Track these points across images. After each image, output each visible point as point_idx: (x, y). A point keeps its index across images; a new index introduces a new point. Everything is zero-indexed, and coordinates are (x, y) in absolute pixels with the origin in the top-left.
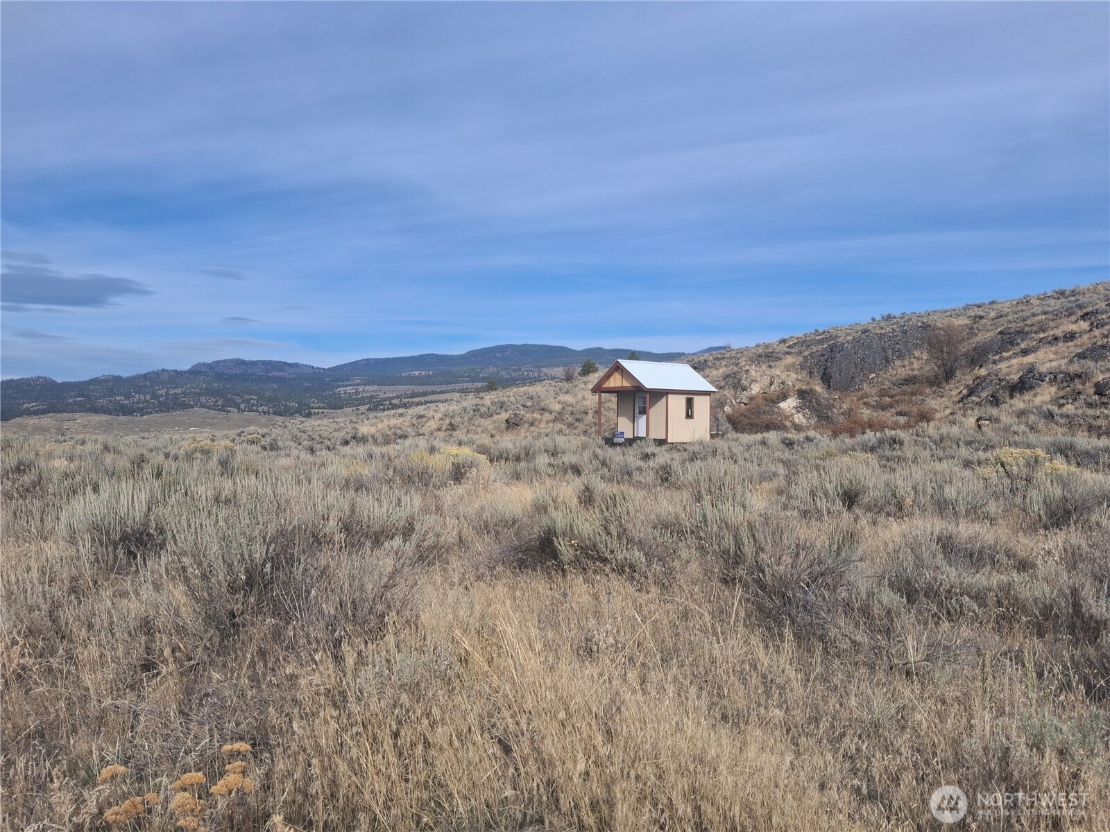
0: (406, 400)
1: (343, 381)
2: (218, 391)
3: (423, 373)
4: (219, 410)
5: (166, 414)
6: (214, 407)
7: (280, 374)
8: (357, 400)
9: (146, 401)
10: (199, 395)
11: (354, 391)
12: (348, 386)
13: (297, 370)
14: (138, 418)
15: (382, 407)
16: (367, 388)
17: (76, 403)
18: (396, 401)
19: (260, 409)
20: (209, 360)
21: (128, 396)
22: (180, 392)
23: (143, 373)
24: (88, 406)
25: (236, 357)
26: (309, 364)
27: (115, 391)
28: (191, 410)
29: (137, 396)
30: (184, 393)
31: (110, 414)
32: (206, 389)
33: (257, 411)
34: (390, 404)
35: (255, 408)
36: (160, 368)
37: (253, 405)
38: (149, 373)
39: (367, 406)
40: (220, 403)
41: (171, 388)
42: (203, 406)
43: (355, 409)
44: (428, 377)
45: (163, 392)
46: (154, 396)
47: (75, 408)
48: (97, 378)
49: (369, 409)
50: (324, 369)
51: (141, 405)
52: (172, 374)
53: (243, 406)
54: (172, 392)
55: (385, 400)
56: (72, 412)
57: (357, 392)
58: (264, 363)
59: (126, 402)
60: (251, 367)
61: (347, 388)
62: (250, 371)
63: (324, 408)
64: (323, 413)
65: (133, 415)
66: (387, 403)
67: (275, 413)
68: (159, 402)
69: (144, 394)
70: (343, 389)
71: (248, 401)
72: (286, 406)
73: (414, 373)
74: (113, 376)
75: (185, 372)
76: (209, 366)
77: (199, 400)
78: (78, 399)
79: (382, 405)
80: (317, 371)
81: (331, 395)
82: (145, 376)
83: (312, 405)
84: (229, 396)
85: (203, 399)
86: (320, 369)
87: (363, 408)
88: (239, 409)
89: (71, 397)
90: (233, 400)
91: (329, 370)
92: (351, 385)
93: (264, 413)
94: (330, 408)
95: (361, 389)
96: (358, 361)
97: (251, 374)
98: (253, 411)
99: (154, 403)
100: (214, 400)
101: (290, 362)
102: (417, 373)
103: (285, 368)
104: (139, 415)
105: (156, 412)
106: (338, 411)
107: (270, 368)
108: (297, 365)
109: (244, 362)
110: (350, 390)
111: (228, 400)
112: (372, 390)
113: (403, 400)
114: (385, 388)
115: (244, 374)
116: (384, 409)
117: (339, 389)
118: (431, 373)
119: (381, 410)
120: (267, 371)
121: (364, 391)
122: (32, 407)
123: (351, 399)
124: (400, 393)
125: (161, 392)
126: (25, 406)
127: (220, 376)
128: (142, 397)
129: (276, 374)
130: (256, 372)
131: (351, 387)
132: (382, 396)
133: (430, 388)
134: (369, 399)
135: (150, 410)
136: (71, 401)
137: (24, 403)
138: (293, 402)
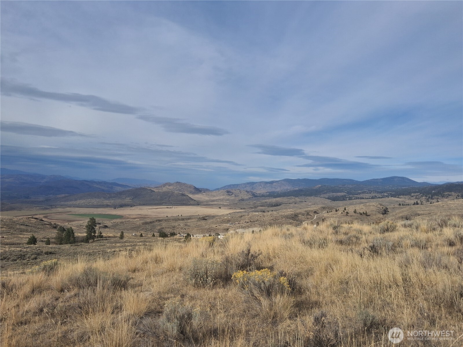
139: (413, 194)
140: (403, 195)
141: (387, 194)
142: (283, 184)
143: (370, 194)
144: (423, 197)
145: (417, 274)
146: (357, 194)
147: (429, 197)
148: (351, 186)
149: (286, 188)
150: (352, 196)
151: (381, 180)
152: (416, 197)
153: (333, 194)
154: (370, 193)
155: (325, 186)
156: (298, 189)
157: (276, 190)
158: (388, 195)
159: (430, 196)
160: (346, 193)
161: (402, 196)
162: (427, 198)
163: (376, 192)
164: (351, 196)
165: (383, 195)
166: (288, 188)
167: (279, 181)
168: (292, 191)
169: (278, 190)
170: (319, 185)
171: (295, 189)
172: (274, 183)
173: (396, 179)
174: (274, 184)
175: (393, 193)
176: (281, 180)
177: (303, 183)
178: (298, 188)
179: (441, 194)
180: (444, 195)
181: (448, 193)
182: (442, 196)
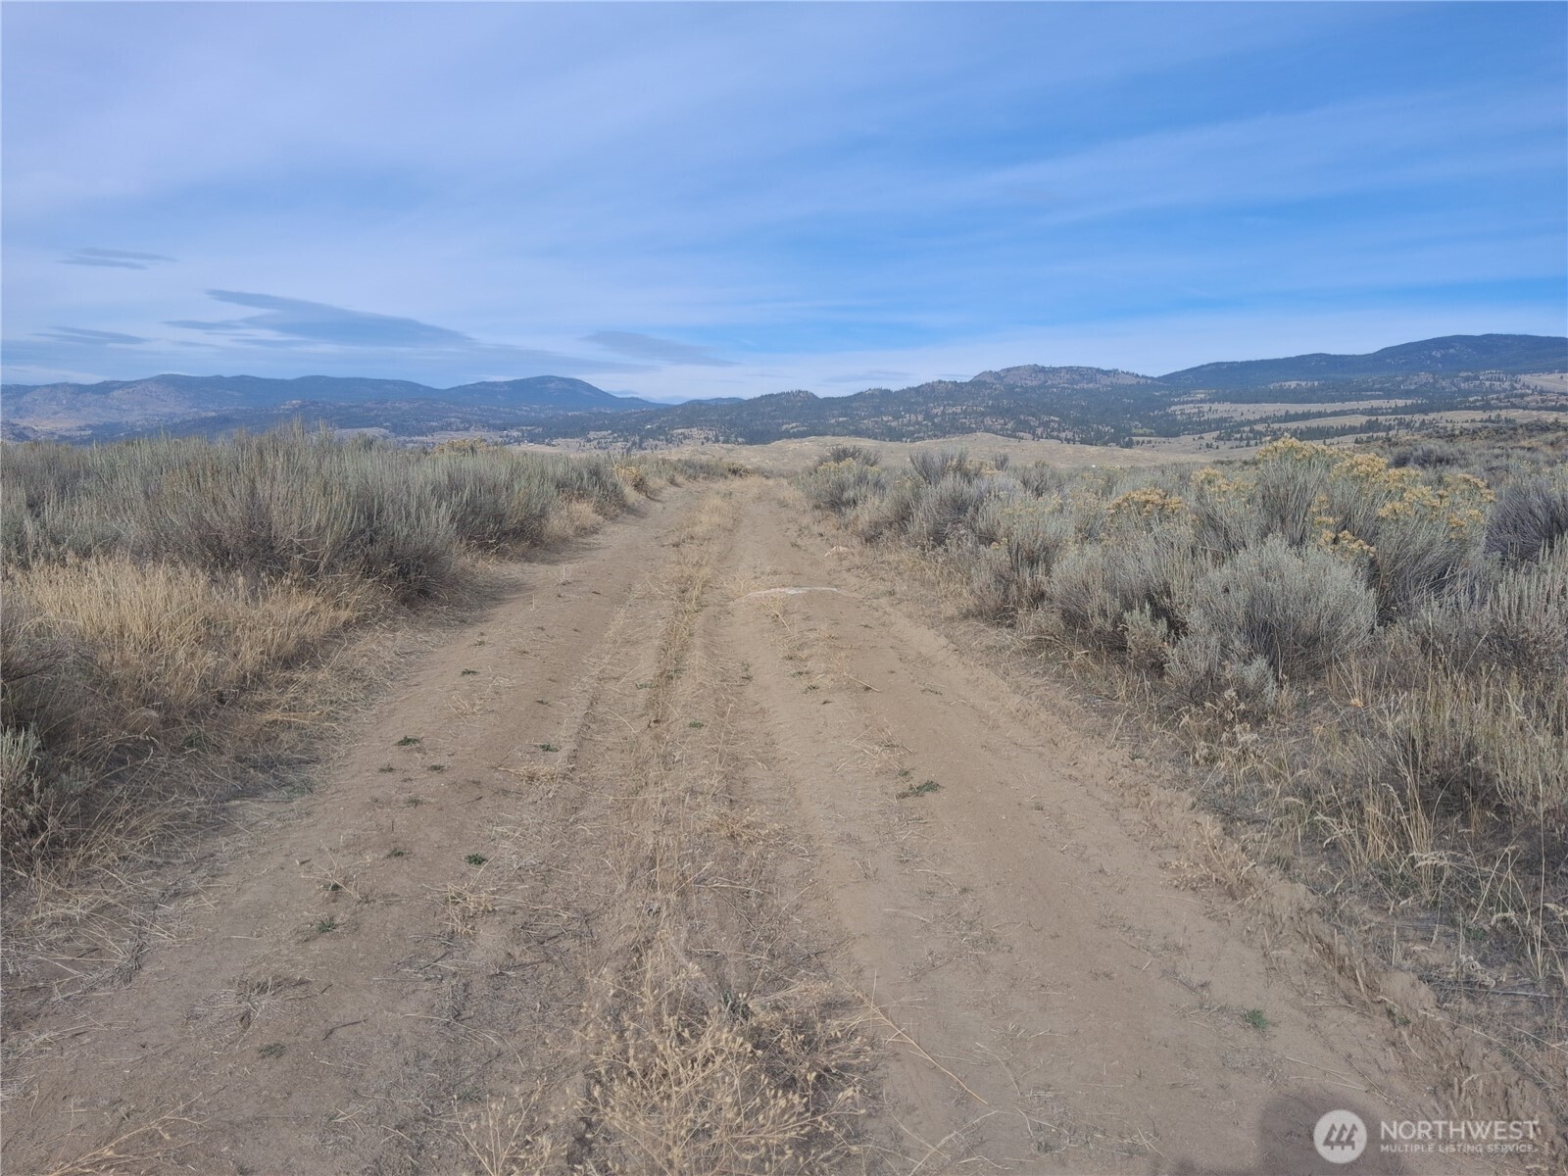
0: (1276, 426)
1: (1179, 396)
2: (1008, 411)
3: (1304, 384)
4: (1009, 436)
5: (941, 440)
6: (1002, 432)
7: (1091, 386)
8: (1200, 423)
9: (918, 423)
10: (983, 414)
11: (1196, 410)
12: (1187, 402)
13: (1114, 380)
14: (909, 445)
15: (1239, 436)
16: (1215, 406)
17: (839, 424)
18: (1259, 427)
19: (1063, 435)
20: (997, 368)
21: (896, 416)
22: (959, 411)
23: (916, 386)
24: (852, 427)
25: (1032, 363)
26: (1131, 371)
27: (883, 409)
28: (973, 436)
29: (907, 416)
30: (964, 412)
31: (876, 439)
32: (992, 406)
33: (1058, 438)
34: (1252, 431)
35: (1055, 434)
36: (936, 379)
37: (1053, 430)
38: (922, 386)
39: (1216, 434)
40: (1009, 426)
41: (949, 405)
42: (987, 430)
43: (1196, 437)
44: (1312, 390)
45: (939, 411)
46: (928, 416)
47: (838, 429)
48: (861, 393)
49: (1219, 438)
50: (1152, 378)
51: (911, 428)
52: (950, 386)
53: (1039, 431)
54: (950, 411)
55: (1243, 424)
56: (834, 435)
57: (1199, 412)
58: (1070, 370)
59: (894, 424)
60: (1051, 375)
61: (1185, 406)
62: (1050, 382)
63: (1151, 435)
64: (1149, 442)
65: (902, 441)
66: (1247, 429)
67: (1083, 442)
68: (934, 424)
69: (916, 413)
70: (1179, 407)
71: (1046, 425)
72: (1098, 431)
73: (1287, 384)
74: (880, 390)
75: (966, 384)
76: (997, 375)
77: (982, 422)
78: (841, 419)
79: (1239, 432)
80: (1142, 381)
81: (1162, 416)
82: (917, 390)
83: (1134, 431)
84: (1022, 417)
85: (988, 421)
86: (1147, 378)
87: (1209, 437)
88: (1034, 434)
89: (834, 417)
90: (1027, 422)
91: (1159, 379)
92: (1192, 402)
93: (1068, 441)
94: (1159, 434)
95: (1206, 407)
96: (1203, 366)
97: (1053, 386)
98: (1053, 437)
99: (927, 426)
100: (1002, 421)
101: (1106, 368)
102: (1293, 384)
103: (1098, 376)
104: (909, 440)
105: (929, 436)
106: (1171, 440)
107: (1077, 377)
108: (1115, 372)
109: (1043, 370)
110: (1189, 409)
111: (1020, 422)
112: (1222, 409)
113: (1271, 426)
114: (1244, 407)
115: (1040, 387)
116: (1241, 439)
117: (1173, 408)
118: (1316, 383)
119: (1236, 439)
120: (1073, 382)
121: (1210, 410)
122: (792, 428)
123: (1191, 423)
124: (1267, 414)
125: (936, 411)
126: (784, 427)
127: (1010, 389)
128: (913, 417)
129: (1086, 386)
130: (1059, 384)
131: (1192, 405)
132: (1238, 419)
133: (1315, 408)
134: (1218, 423)
135: (922, 435)
136: (833, 421)
137: (783, 424)
138: (1107, 426)
139: (592, 435)
140: (565, 435)
141: (520, 434)
142: (153, 394)
143: (463, 432)
144: (617, 442)
146: (422, 434)
147: (634, 444)
148: (406, 406)
149: (166, 410)
150: (407, 439)
151: (506, 388)
152: (599, 443)
153: (344, 431)
154: (467, 429)
155: (314, 403)
156: (214, 414)
157: (125, 419)
158: (523, 436)
159: (637, 439)
160: (386, 428)
161: (560, 441)
162: (629, 445)
163: (484, 427)
164: (402, 438)
165: (507, 436)
166: (179, 408)
167: (136, 382)
168: (189, 421)
169: (135, 417)
170: (294, 402)
171: (203, 414)
172: (114, 389)
173: (553, 384)
174: (116, 393)
175: (536, 431)
176: (146, 380)
177: (236, 394)
178: (214, 411)
179: (666, 434)
180: (672, 436)
181: (683, 430)
182: (667, 440)
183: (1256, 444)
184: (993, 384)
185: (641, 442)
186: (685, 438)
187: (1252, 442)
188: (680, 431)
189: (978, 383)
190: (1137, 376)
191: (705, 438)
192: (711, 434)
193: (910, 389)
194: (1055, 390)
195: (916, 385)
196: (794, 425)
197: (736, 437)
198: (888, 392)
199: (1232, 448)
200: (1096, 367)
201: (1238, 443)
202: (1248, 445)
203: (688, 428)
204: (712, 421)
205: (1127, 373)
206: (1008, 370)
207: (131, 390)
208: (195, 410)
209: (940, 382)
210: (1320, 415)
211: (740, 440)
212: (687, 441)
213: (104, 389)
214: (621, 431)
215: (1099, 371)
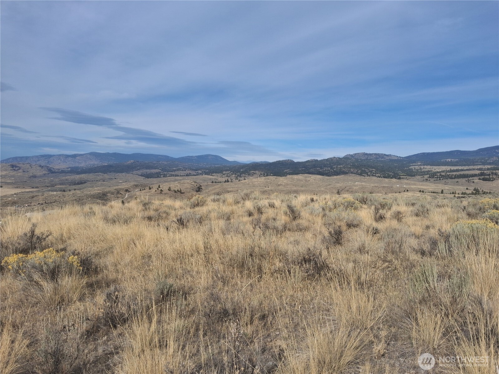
0: (448, 173)
1: (412, 163)
2: (358, 167)
3: (453, 160)
4: (360, 175)
6: (357, 173)
7: (383, 159)
8: (421, 172)
9: (328, 170)
10: (350, 168)
11: (419, 168)
12: (416, 165)
13: (390, 158)
15: (436, 176)
16: (425, 167)
17: (303, 170)
18: (443, 174)
19: (377, 175)
20: (352, 153)
21: (321, 168)
22: (342, 167)
24: (307, 171)
25: (363, 152)
26: (395, 155)
27: (316, 165)
28: (348, 175)
29: (325, 168)
30: (344, 167)
32: (352, 165)
34: (440, 175)
35: (374, 174)
37: (374, 173)
38: (328, 159)
39: (428, 176)
40: (359, 172)
41: (338, 165)
42: (352, 173)
43: (422, 176)
44: (457, 162)
46: (332, 168)
48: (309, 160)
49: (429, 177)
50: (402, 157)
51: (327, 172)
52: (337, 159)
53: (369, 174)
54: (339, 167)
55: (438, 172)
57: (420, 168)
58: (375, 154)
59: (321, 170)
60: (369, 156)
61: (415, 167)
62: (369, 158)
63: (406, 176)
64: (406, 178)
66: (439, 174)
67: (384, 177)
68: (334, 170)
70: (414, 167)
71: (371, 172)
72: (388, 174)
73: (448, 160)
74: (314, 160)
75: (342, 159)
77: (350, 170)
78: (303, 169)
79: (436, 175)
80: (399, 158)
81: (408, 170)
83: (400, 174)
84: (363, 169)
85: (352, 170)
86: (401, 157)
87: (426, 177)
88: (368, 174)
90: (365, 171)
91: (405, 158)
92: (417, 165)
93: (378, 177)
94: (408, 175)
95: (422, 167)
96: (418, 154)
97: (370, 159)
98: (374, 176)
99: (332, 171)
100: (357, 170)
101: (387, 154)
102: (450, 160)
103: (385, 157)
105: (333, 174)
106: (413, 177)
107: (378, 157)
108: (390, 155)
109: (367, 154)
110: (417, 167)
111: (363, 171)
112: (428, 168)
113: (447, 173)
114: (435, 167)
115: (367, 159)
116: (437, 178)
117: (411, 167)
118: (457, 160)
119: (435, 178)
120: (377, 158)
121: (424, 168)
122: (288, 171)
123: (418, 172)
124: (444, 169)
125: (334, 166)
126: (285, 171)
127: (357, 160)
128: (327, 168)
129: (381, 159)
130: (372, 159)
131: (417, 166)
132: (434, 171)
133: (460, 168)
134: (428, 172)
135: (330, 174)
136: (300, 169)
137: (284, 170)
138: (391, 172)
139: (224, 172)
140: (216, 173)
141: (201, 172)
142: (89, 158)
143: (184, 171)
144: (233, 175)
145: (217, 241)
146: (172, 172)
147: (238, 175)
148: (166, 163)
149: (92, 163)
150: (167, 173)
151: (196, 158)
152: (227, 175)
153: (147, 170)
154: (185, 170)
155: (138, 161)
156: (107, 164)
157: (80, 166)
158: (202, 173)
160: (160, 169)
161: (214, 174)
162: (236, 176)
163: (190, 170)
164: (165, 173)
165: (198, 172)
166: (95, 163)
167: (84, 154)
168: (99, 166)
169: (83, 165)
170: (132, 161)
171: (104, 164)
172: (77, 156)
173: (210, 157)
174: (78, 158)
175: (206, 171)
176: (87, 154)
177: (113, 158)
179: (248, 173)
180: (250, 173)
181: (253, 171)
182: (248, 174)
183: (443, 180)
184: (351, 158)
185: (240, 175)
186: (254, 174)
187: (441, 179)
188: (252, 172)
189: (346, 158)
190: (398, 157)
191: (260, 174)
192: (262, 173)
193: (324, 159)
194: (371, 161)
195: (326, 158)
196: (288, 170)
197: (270, 174)
198: (317, 160)
199: (435, 180)
200: (384, 153)
201: (436, 179)
202: (440, 180)
203: (255, 171)
204: (262, 168)
205: (394, 156)
206: (355, 154)
207: (82, 157)
208: (101, 163)
209: (334, 157)
210: (462, 170)
211: (271, 175)
212: (255, 175)
213: (74, 156)
214: (233, 171)
215: (385, 155)
